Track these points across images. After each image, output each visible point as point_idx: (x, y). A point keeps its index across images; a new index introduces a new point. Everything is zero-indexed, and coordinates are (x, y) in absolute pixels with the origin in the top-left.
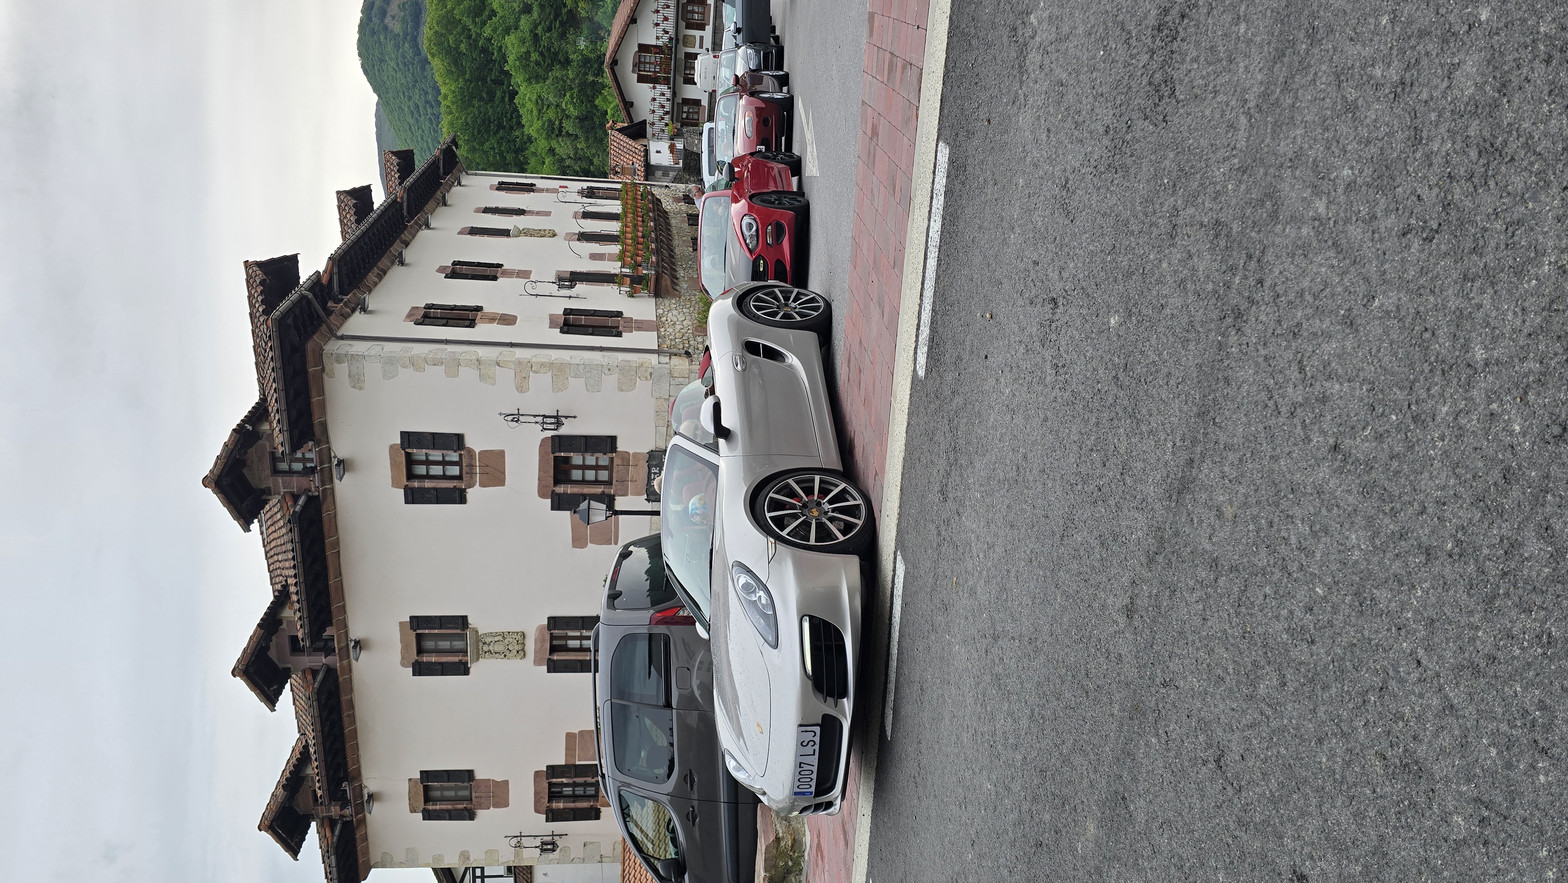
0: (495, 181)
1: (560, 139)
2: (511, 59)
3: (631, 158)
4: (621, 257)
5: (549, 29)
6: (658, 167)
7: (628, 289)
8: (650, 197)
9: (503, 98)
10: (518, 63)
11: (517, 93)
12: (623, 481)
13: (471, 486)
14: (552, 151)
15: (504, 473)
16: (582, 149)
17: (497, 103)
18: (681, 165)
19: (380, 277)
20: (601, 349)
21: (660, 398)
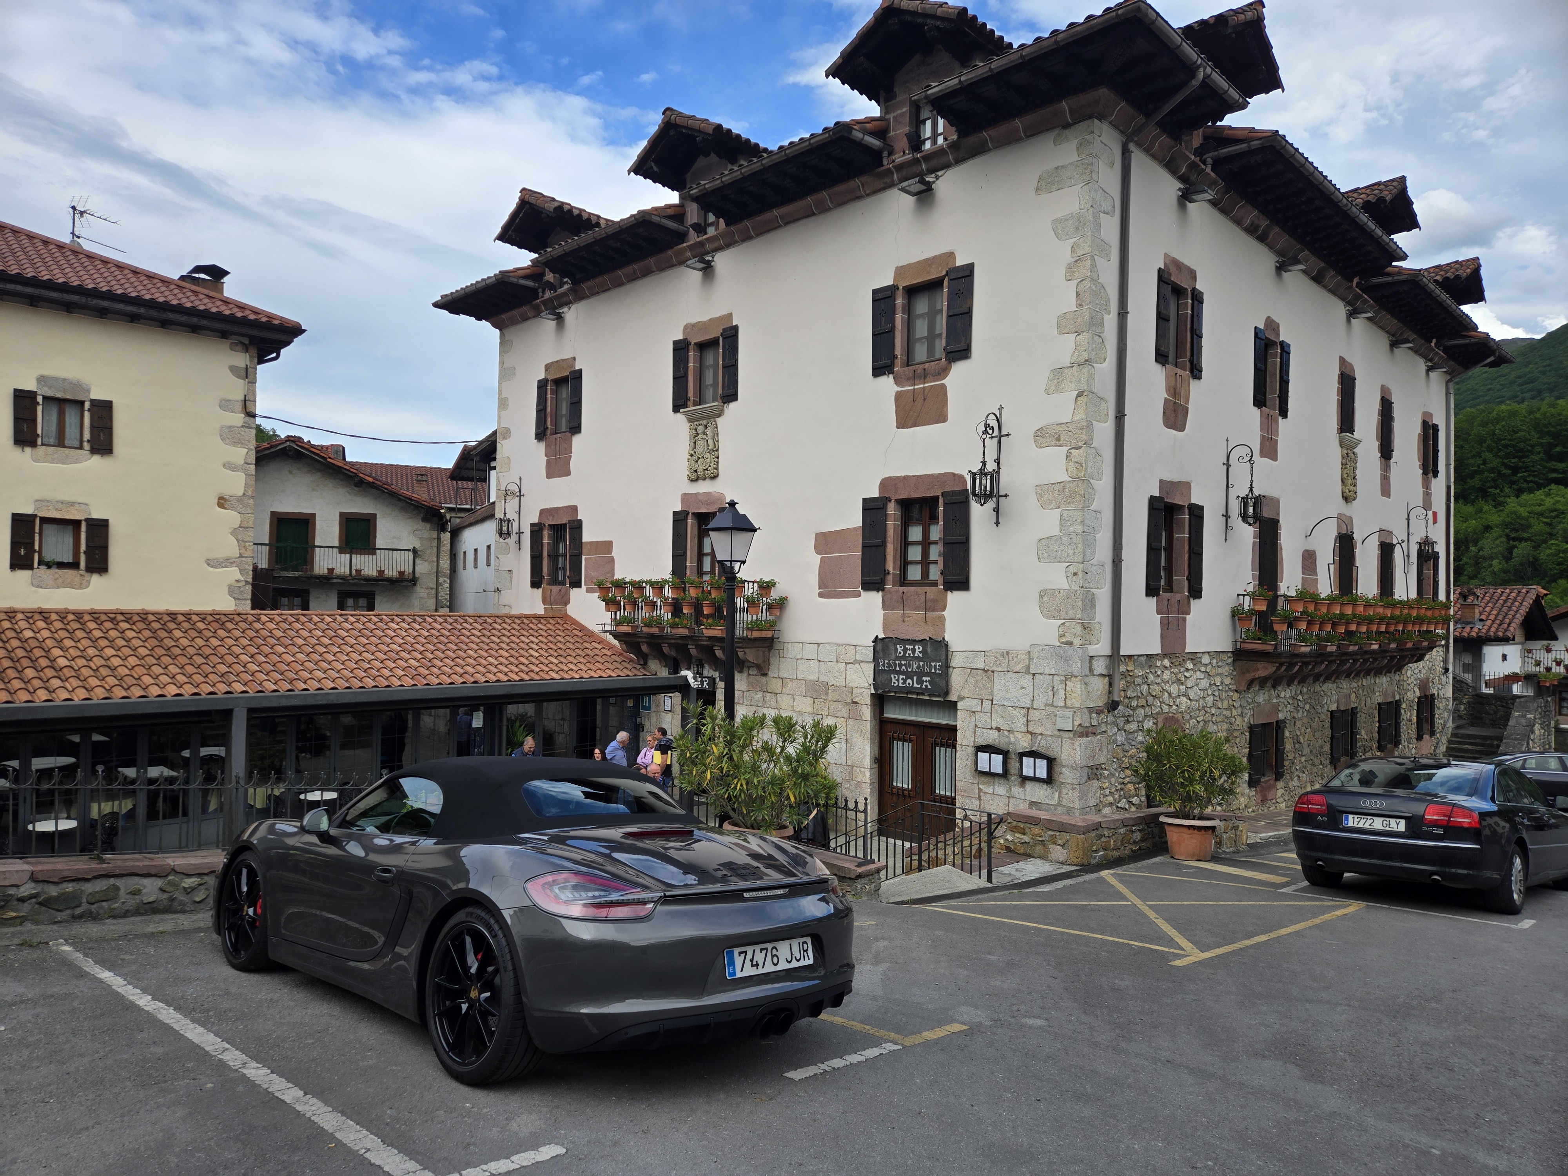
0: (1439, 419)
1: (1504, 539)
3: (1492, 617)
4: (1307, 596)
6: (1478, 657)
7: (1246, 607)
8: (1425, 644)
12: (903, 602)
13: (897, 381)
14: (1488, 528)
15: (915, 425)
16: (1491, 566)
17: (1549, 465)
18: (1485, 691)
19: (1251, 230)
20: (1117, 562)
21: (1030, 659)
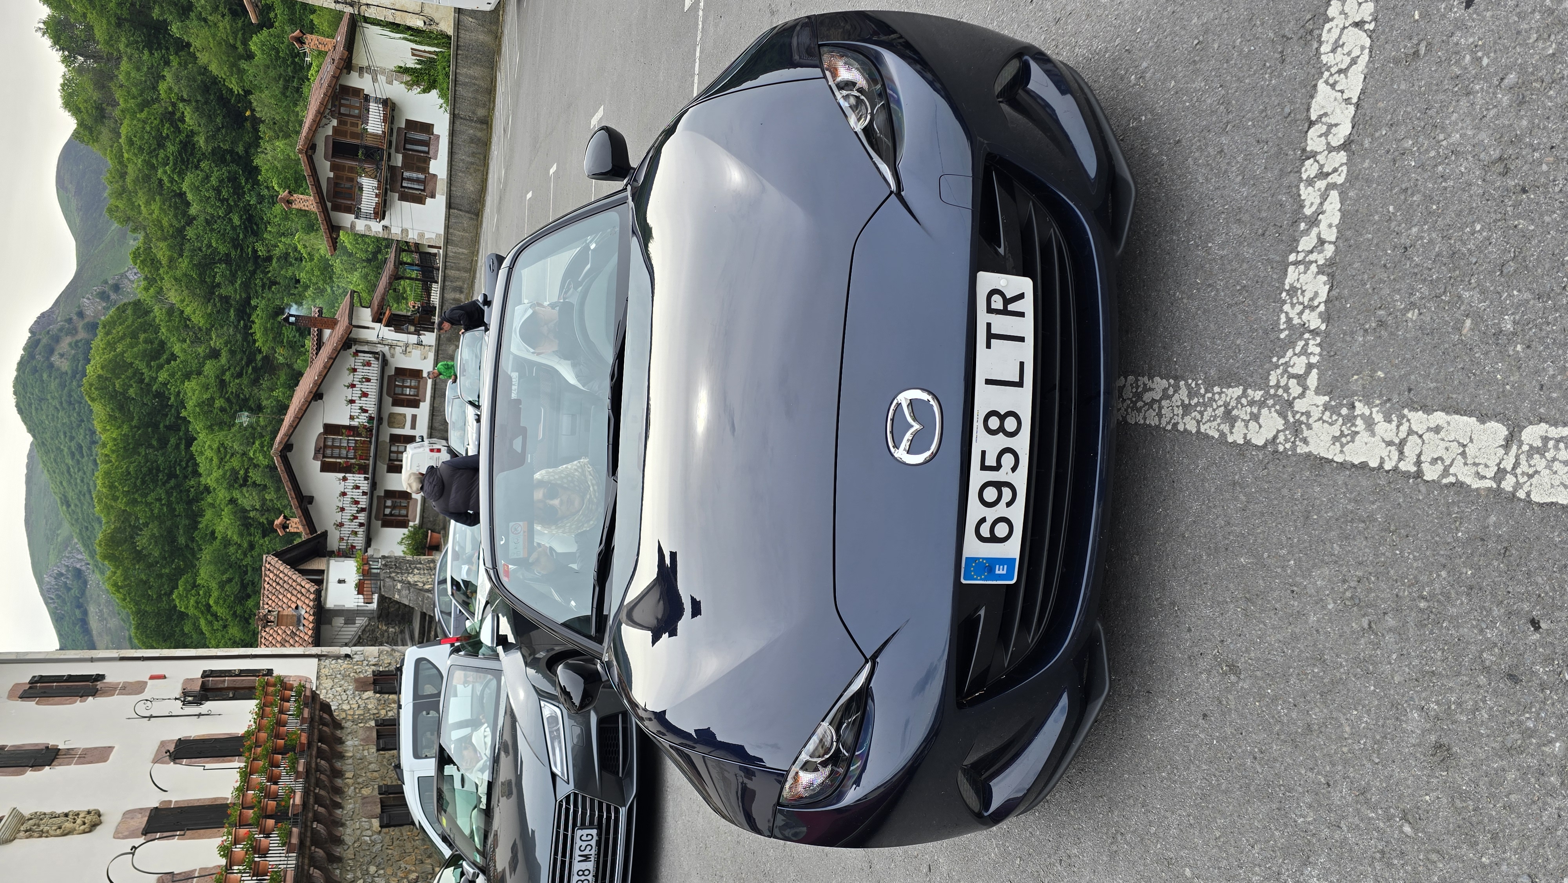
2: (190, 404)
3: (294, 599)
5: (240, 375)
6: (337, 613)
9: (177, 446)
10: (198, 409)
11: (195, 439)
18: (374, 606)
